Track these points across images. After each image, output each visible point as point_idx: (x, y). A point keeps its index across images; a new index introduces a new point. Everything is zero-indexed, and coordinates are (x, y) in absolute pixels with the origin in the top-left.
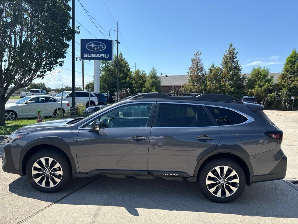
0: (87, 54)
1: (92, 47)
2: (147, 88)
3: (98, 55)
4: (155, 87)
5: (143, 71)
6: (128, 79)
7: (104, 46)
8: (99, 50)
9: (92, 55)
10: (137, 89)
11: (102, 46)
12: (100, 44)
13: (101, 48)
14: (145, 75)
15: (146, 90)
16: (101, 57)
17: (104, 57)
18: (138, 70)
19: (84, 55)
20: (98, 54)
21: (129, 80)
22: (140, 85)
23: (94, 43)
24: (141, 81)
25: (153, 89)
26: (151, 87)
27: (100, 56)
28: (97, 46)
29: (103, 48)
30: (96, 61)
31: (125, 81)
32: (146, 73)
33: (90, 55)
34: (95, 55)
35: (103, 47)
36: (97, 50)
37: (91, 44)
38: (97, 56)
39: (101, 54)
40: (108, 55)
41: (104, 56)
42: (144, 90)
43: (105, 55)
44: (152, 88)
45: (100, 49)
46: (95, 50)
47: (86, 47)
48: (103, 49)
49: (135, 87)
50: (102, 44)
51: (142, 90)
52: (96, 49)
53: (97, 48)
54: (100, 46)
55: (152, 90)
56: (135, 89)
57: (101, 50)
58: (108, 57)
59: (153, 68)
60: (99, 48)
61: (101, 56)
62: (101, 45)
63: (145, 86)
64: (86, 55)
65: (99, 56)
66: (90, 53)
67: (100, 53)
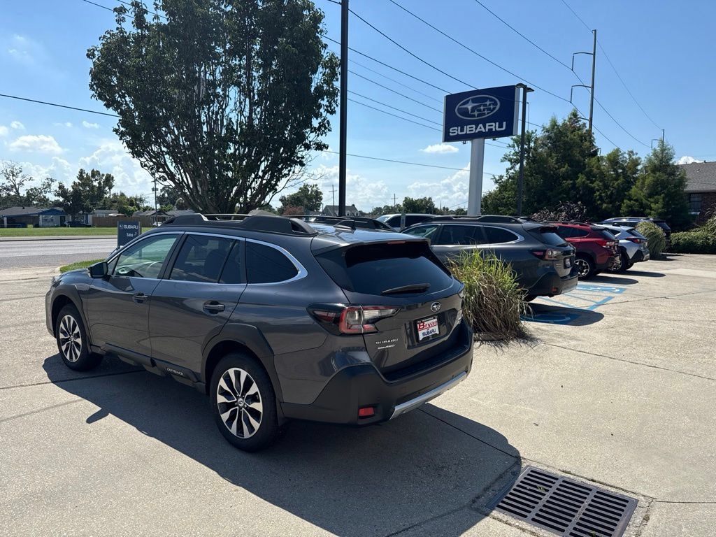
0: (456, 128)
1: (468, 109)
2: (636, 200)
3: (481, 128)
4: (664, 198)
5: (632, 152)
6: (581, 178)
7: (495, 104)
8: (484, 114)
9: (468, 129)
10: (607, 203)
11: (490, 105)
12: (486, 99)
13: (489, 109)
14: (636, 163)
15: (634, 204)
16: (487, 130)
17: (494, 130)
18: (618, 150)
19: (451, 131)
20: (481, 125)
21: (584, 180)
22: (617, 192)
23: (474, 101)
24: (619, 181)
25: (656, 202)
26: (650, 195)
27: (485, 128)
28: (480, 106)
29: (494, 109)
30: (476, 141)
31: (574, 184)
32: (639, 158)
33: (462, 130)
34: (474, 129)
35: (492, 107)
36: (479, 115)
37: (467, 102)
38: (478, 130)
39: (487, 124)
40: (505, 123)
41: (494, 126)
42: (628, 206)
43: (497, 123)
44: (651, 200)
45: (486, 112)
46: (474, 116)
47: (455, 114)
48: (492, 111)
49: (601, 198)
50: (491, 100)
51: (620, 206)
52: (476, 113)
53: (480, 110)
54: (485, 105)
55: (653, 205)
56: (601, 204)
57: (488, 113)
58: (504, 128)
59: (663, 142)
60: (484, 110)
61: (487, 128)
62: (488, 103)
63: (630, 195)
64: (455, 131)
65: (483, 130)
66: (462, 124)
67: (484, 122)
